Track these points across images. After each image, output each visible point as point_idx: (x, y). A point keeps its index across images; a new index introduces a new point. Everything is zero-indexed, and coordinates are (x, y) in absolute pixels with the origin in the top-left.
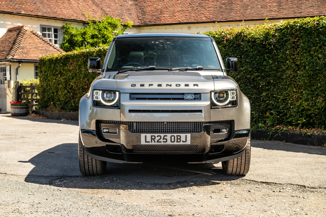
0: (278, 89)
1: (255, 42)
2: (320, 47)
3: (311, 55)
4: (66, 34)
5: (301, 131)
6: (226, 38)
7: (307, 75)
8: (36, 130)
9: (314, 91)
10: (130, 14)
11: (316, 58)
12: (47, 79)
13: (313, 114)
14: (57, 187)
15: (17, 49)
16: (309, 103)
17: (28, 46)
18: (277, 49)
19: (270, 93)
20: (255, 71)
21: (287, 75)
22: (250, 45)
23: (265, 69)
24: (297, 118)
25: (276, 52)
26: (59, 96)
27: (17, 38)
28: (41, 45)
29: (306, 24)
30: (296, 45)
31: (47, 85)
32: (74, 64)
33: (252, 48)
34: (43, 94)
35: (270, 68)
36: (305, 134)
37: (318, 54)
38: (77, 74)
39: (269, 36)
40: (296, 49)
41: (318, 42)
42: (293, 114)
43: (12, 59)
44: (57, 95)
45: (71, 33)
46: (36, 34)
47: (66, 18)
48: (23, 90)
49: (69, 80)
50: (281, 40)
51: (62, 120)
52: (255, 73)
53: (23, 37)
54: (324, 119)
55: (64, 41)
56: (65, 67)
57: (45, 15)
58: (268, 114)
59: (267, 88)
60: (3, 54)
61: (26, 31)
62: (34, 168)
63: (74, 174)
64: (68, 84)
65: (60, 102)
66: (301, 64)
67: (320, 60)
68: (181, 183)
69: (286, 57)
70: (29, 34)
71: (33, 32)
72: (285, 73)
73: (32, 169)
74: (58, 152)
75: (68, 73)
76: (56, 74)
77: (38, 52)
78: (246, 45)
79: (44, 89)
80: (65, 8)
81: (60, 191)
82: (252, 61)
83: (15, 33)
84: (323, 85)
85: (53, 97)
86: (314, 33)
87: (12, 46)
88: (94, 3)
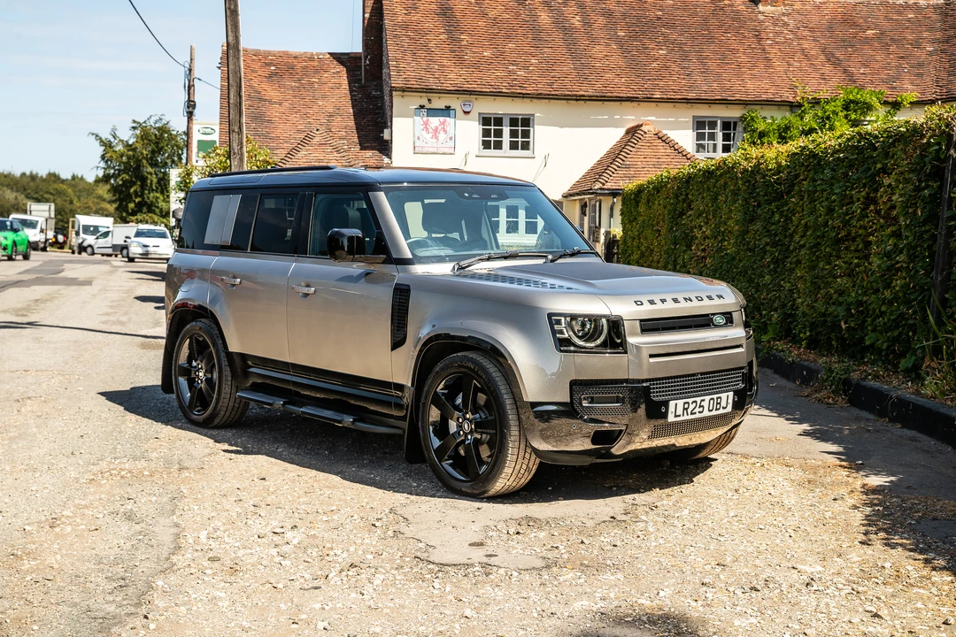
10: (920, 75)
15: (617, 170)
17: (639, 163)
18: (787, 193)
25: (785, 198)
27: (624, 148)
43: (601, 189)
46: (664, 139)
47: (750, 98)
48: (615, 247)
53: (636, 146)
57: (703, 96)
61: (645, 133)
70: (650, 139)
71: (659, 134)
80: (754, 77)
83: (628, 138)
87: (611, 163)
88: (831, 59)
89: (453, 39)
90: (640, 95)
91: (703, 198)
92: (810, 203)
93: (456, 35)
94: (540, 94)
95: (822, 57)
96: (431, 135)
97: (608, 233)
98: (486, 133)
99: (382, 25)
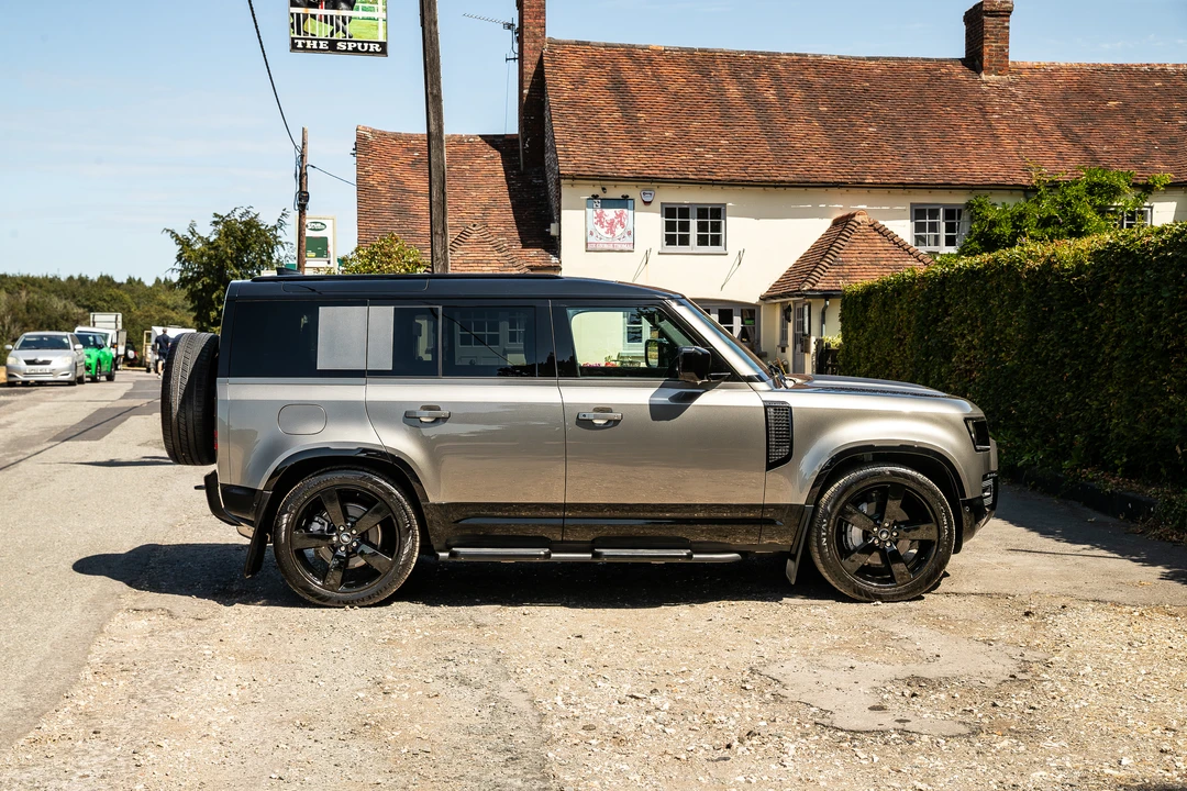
4: (977, 221)
15: (828, 268)
17: (854, 259)
22: (1057, 285)
27: (835, 242)
28: (888, 255)
29: (1133, 241)
43: (810, 290)
45: (986, 217)
46: (881, 231)
47: (978, 181)
48: (830, 358)
53: (849, 239)
55: (971, 237)
57: (923, 180)
61: (859, 224)
70: (864, 231)
71: (875, 225)
77: (875, 272)
80: (979, 157)
83: (838, 230)
87: (821, 260)
88: (1068, 134)
89: (629, 118)
90: (849, 179)
91: (966, 301)
92: (1125, 308)
93: (632, 112)
94: (733, 180)
95: (1059, 133)
96: (606, 229)
97: (819, 342)
98: (670, 226)
99: (544, 102)
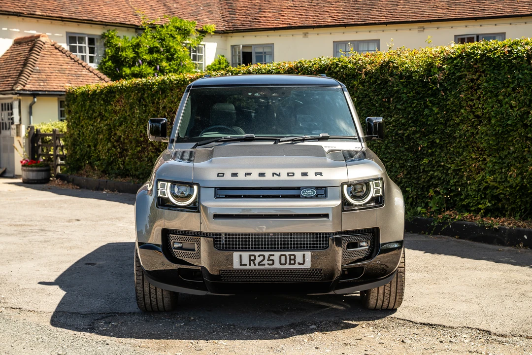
0: (448, 153)
1: (410, 77)
2: (514, 89)
3: (500, 102)
4: (109, 47)
5: (483, 221)
6: (364, 70)
7: (494, 133)
8: (64, 214)
9: (504, 159)
10: (211, 12)
11: (507, 106)
12: (79, 125)
13: (502, 196)
14: (102, 337)
15: (30, 74)
16: (497, 177)
17: (47, 69)
18: (445, 90)
19: (435, 159)
20: (412, 124)
21: (462, 132)
22: (404, 82)
23: (427, 120)
24: (478, 200)
25: (443, 94)
26: (99, 152)
27: (30, 55)
28: (69, 67)
29: (490, 51)
30: (475, 84)
31: (79, 134)
32: (122, 101)
33: (406, 86)
34: (73, 148)
35: (435, 120)
36: (489, 227)
37: (511, 100)
38: (128, 117)
39: (432, 69)
40: (476, 90)
41: (510, 81)
42: (470, 193)
43: (23, 90)
44: (95, 150)
45: (116, 45)
46: (60, 49)
47: (108, 20)
48: (40, 140)
49: (114, 126)
50: (452, 76)
51: (104, 192)
52: (411, 127)
53: (40, 54)
54: (520, 203)
55: (105, 58)
56: (107, 106)
57: (74, 16)
58: (431, 192)
59: (430, 151)
60: (8, 82)
61: (44, 43)
62: (65, 296)
63: (127, 310)
64: (112, 134)
65: (101, 162)
66: (483, 114)
67: (514, 110)
68: (297, 326)
69: (460, 103)
70: (49, 49)
71: (56, 45)
72: (458, 129)
73: (61, 298)
74: (101, 263)
75: (113, 116)
76: (93, 117)
77: (64, 78)
78: (396, 82)
79: (75, 140)
81: (107, 344)
82: (406, 107)
83: (26, 47)
84: (518, 150)
85: (90, 153)
86: (504, 66)
87: (23, 68)
97: (31, 129)
